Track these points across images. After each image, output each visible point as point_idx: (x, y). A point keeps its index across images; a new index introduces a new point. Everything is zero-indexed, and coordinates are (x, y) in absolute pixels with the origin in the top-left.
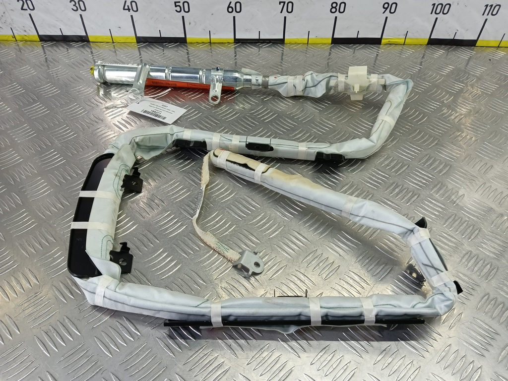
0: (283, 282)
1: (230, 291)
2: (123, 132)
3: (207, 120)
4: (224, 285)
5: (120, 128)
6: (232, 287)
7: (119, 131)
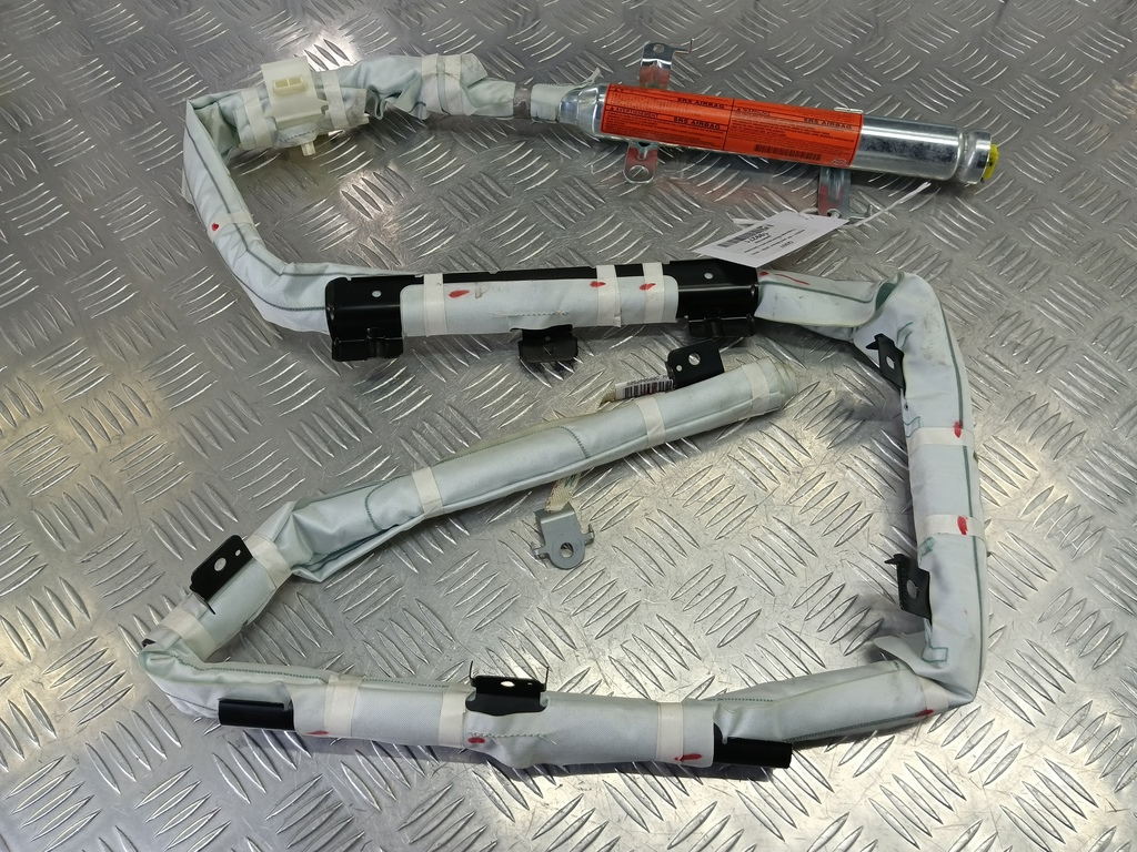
0: (752, 654)
1: (631, 669)
2: (368, 219)
3: (571, 191)
4: (617, 653)
5: (361, 208)
6: (634, 660)
7: (359, 216)
